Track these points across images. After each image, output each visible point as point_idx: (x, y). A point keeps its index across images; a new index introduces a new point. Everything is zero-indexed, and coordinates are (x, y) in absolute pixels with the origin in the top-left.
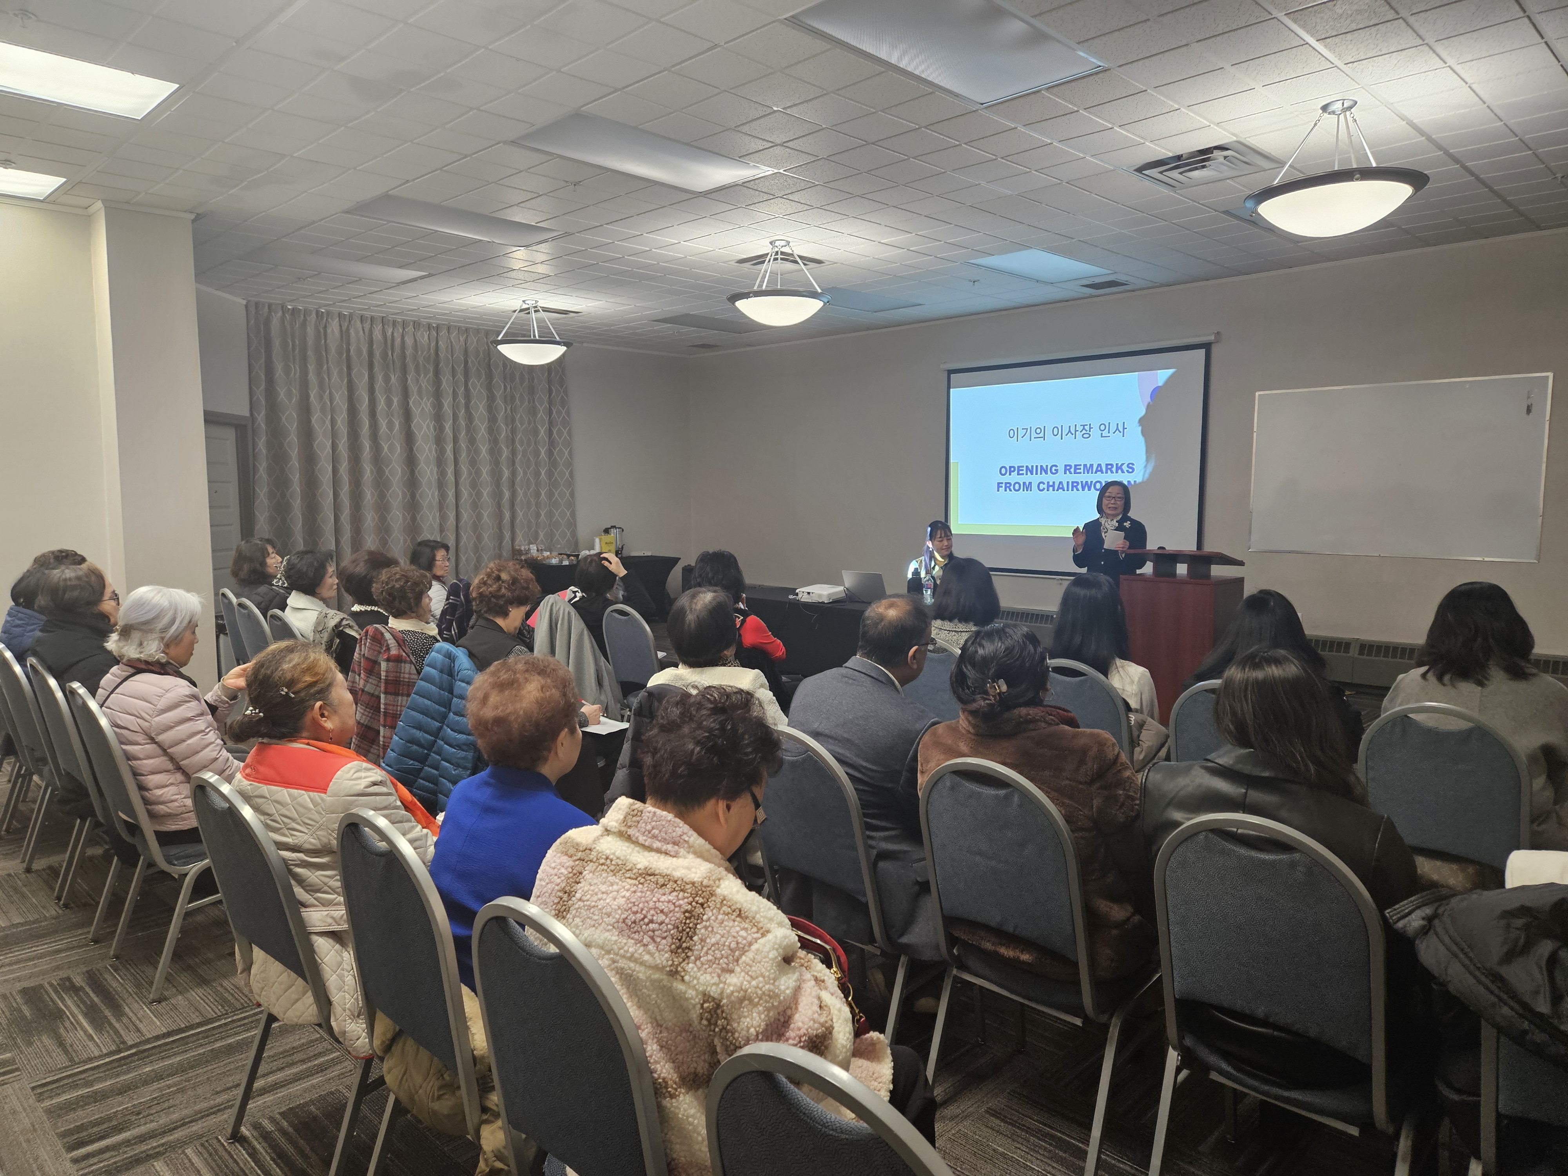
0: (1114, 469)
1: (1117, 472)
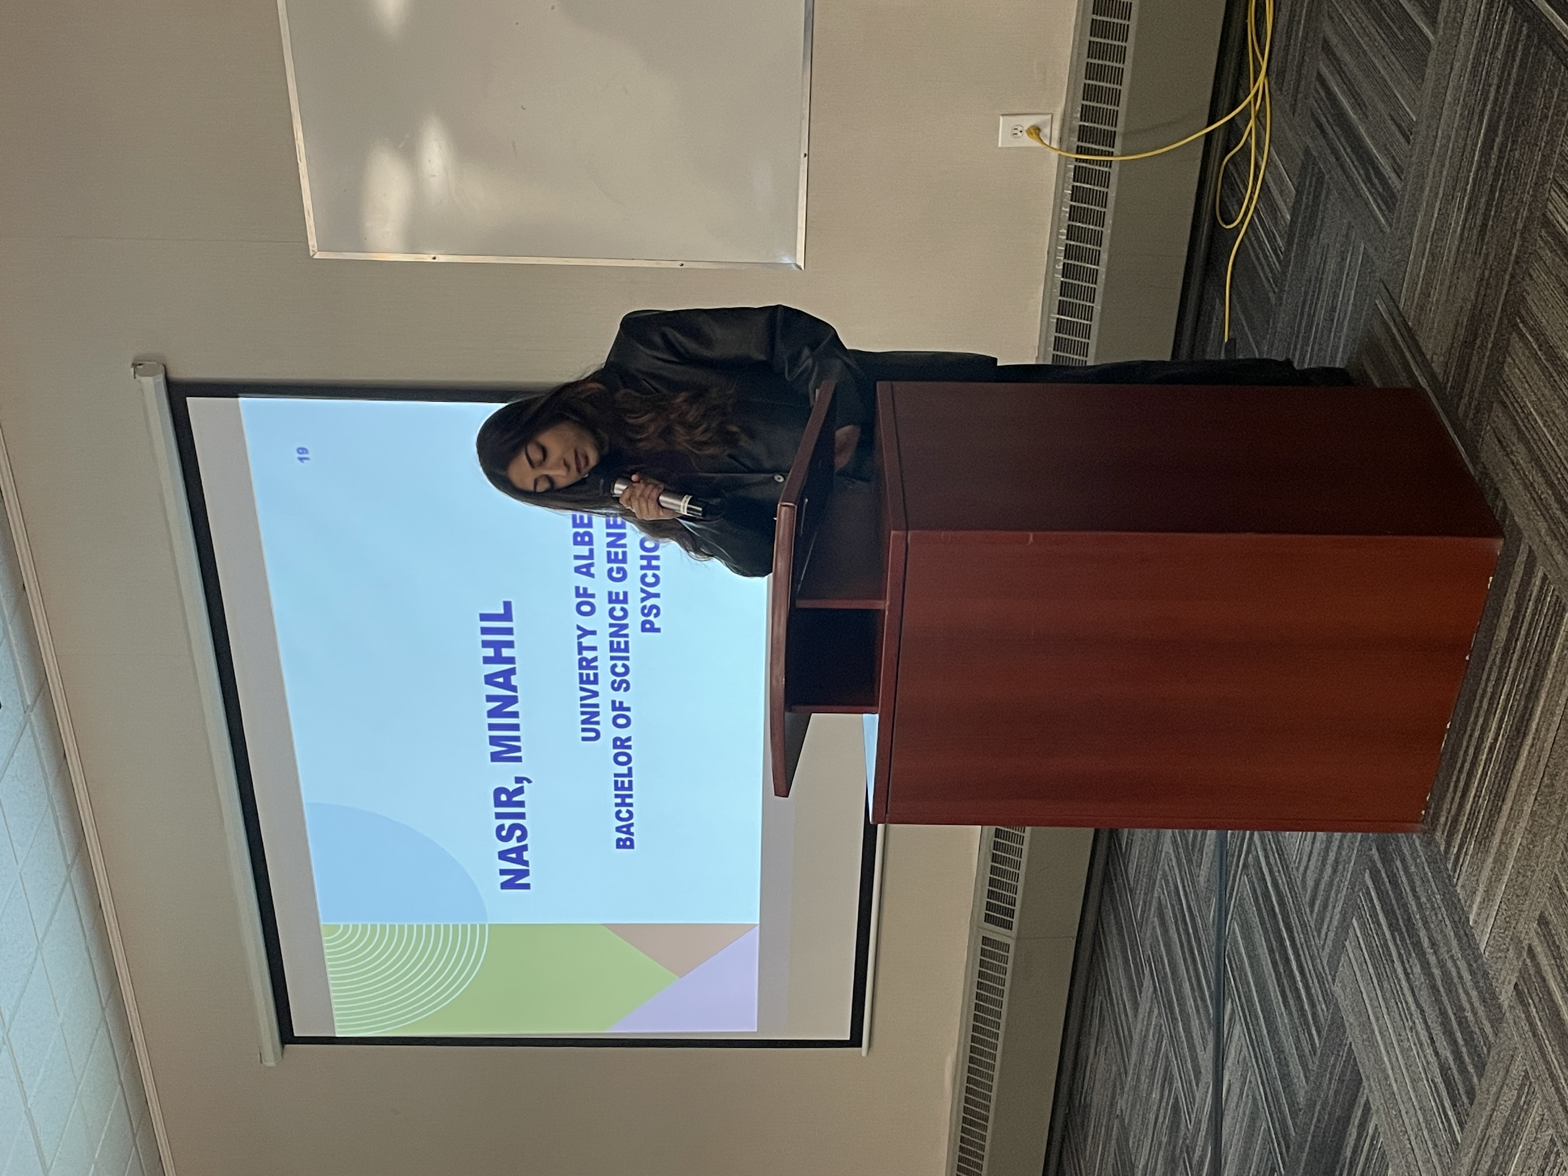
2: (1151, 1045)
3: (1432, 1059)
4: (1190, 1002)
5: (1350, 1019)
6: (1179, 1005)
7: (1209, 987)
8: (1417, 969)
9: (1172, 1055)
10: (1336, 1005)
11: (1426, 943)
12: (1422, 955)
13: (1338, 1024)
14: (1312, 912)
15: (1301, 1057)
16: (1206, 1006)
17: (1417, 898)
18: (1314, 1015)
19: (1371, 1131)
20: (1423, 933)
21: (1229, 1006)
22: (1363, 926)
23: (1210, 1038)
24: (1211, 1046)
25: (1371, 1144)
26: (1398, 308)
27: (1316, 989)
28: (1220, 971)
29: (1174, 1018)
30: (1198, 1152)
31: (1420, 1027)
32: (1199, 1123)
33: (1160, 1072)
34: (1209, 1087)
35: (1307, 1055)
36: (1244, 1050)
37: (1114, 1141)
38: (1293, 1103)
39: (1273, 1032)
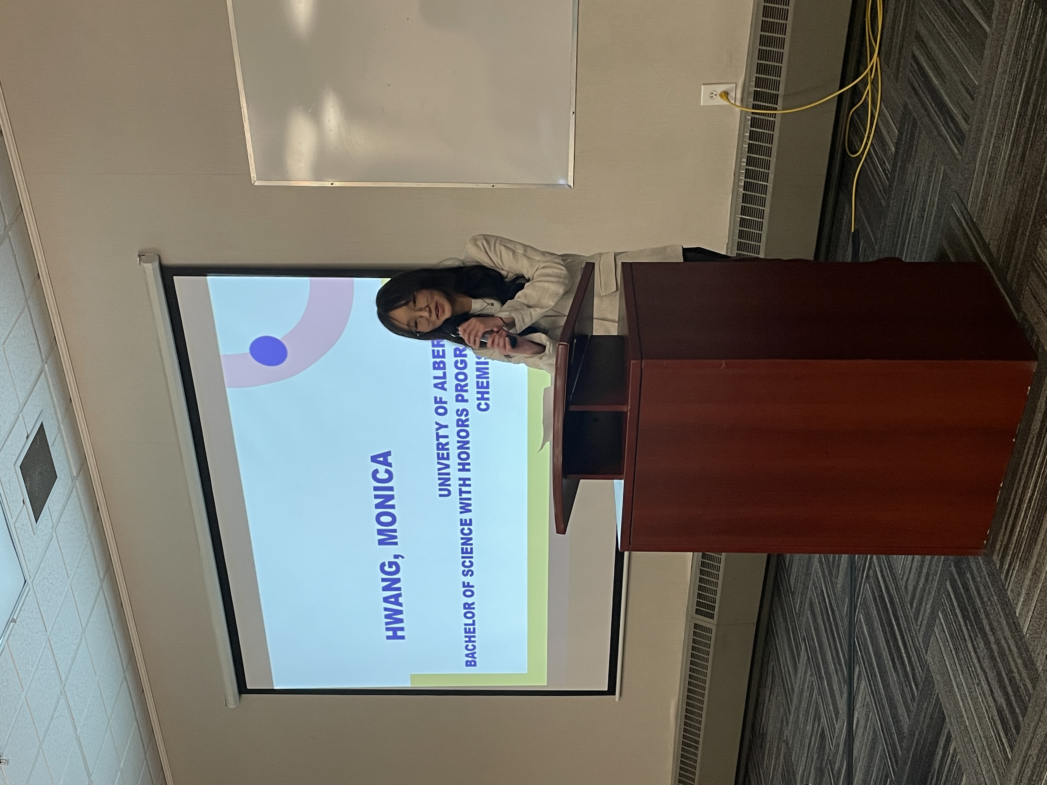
2: (806, 694)
3: (992, 704)
4: (832, 667)
5: (937, 677)
6: (825, 668)
7: (844, 657)
8: (982, 645)
9: (820, 700)
10: (928, 670)
11: (987, 628)
12: (985, 636)
13: (929, 681)
14: (912, 607)
15: (905, 703)
16: (842, 669)
17: (981, 598)
18: (914, 675)
19: (951, 752)
20: (985, 622)
21: (857, 669)
22: (945, 616)
23: (845, 690)
24: (845, 696)
25: (952, 760)
26: (966, 209)
27: (914, 658)
28: (851, 646)
29: (821, 677)
30: (837, 765)
31: (984, 684)
32: (838, 745)
33: (812, 712)
34: (844, 722)
35: (909, 701)
36: (868, 697)
37: (782, 757)
38: (900, 732)
39: (886, 686)
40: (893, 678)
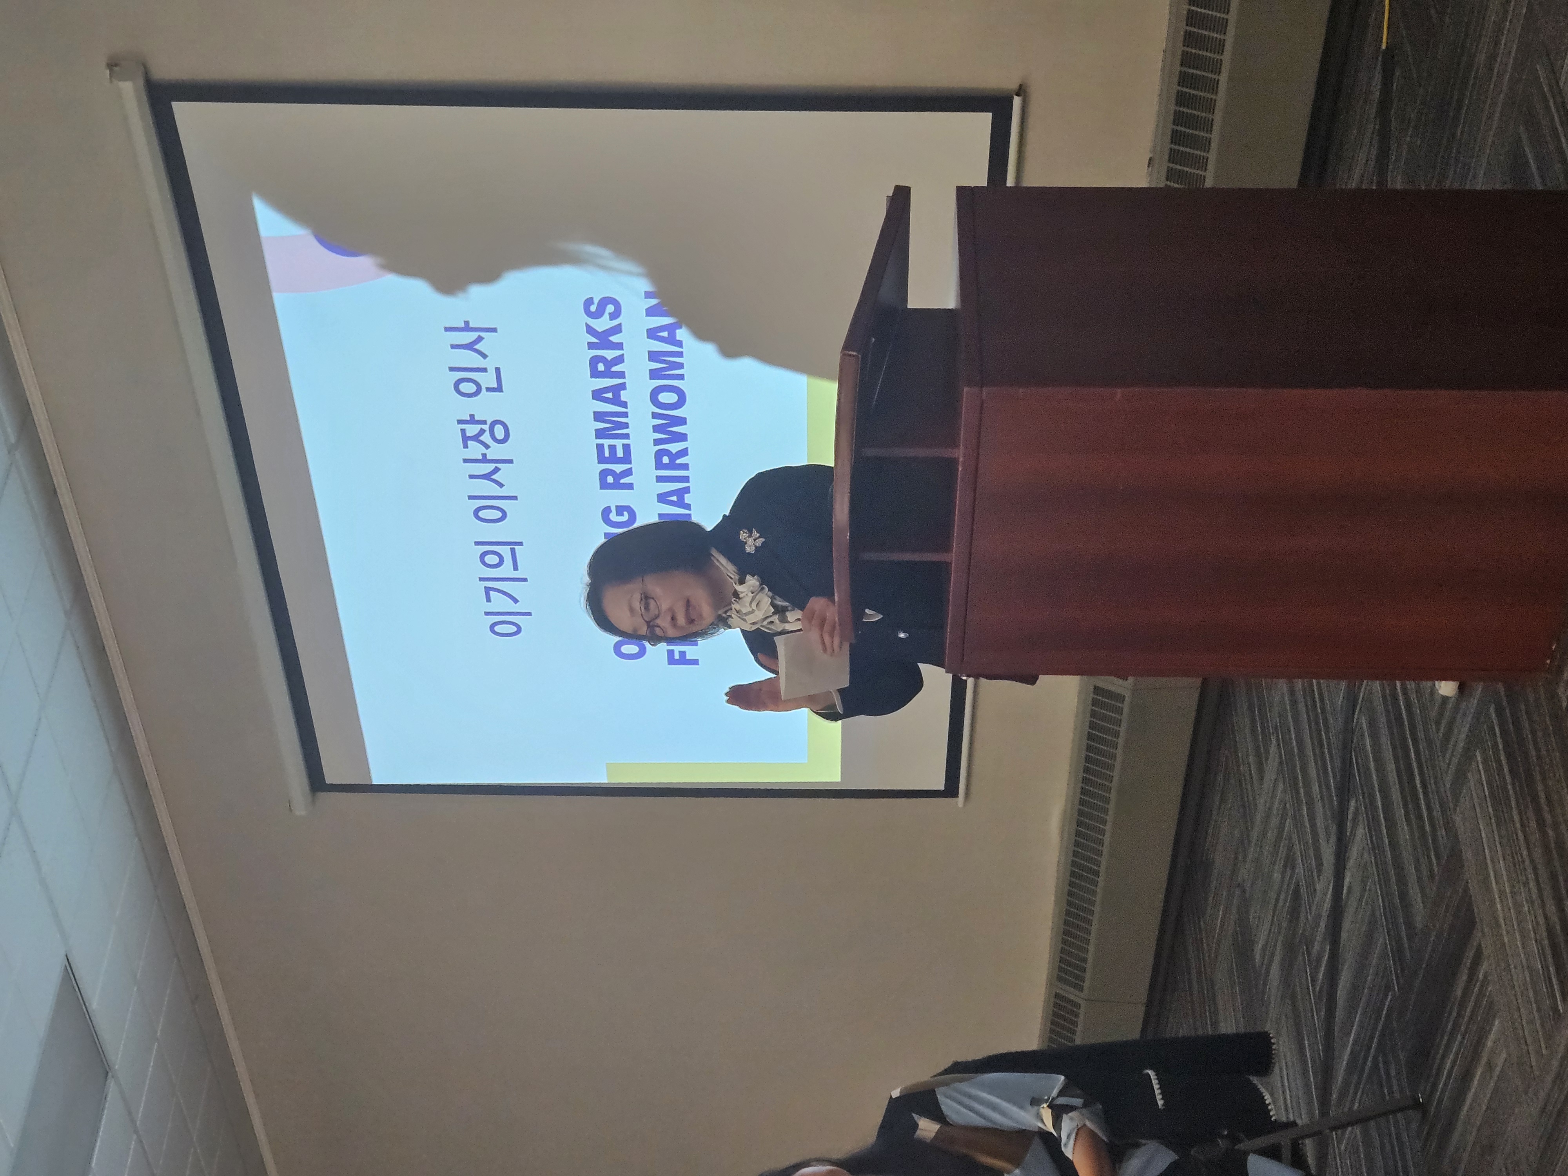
0: (610, 354)
1: (619, 346)
2: (1274, 821)
3: (1541, 920)
4: (1315, 788)
5: (1468, 854)
6: (1305, 787)
7: (1334, 777)
8: (1533, 824)
9: (1295, 837)
10: (1456, 836)
11: (1543, 800)
12: (1538, 811)
13: (1455, 854)
14: (1438, 731)
15: (1419, 879)
16: (1331, 796)
17: (1538, 750)
18: (1435, 840)
19: (1481, 976)
20: (1540, 787)
21: (1353, 803)
22: (1485, 761)
23: (1334, 829)
24: (1333, 839)
25: (1480, 990)
27: (1437, 813)
28: (1346, 764)
29: (1299, 801)
30: (1316, 947)
31: (1532, 884)
32: (1319, 916)
33: (1282, 852)
34: (1330, 882)
35: (1425, 878)
36: (1366, 855)
37: (1234, 910)
38: (1409, 925)
39: (1393, 844)
40: (1404, 832)
